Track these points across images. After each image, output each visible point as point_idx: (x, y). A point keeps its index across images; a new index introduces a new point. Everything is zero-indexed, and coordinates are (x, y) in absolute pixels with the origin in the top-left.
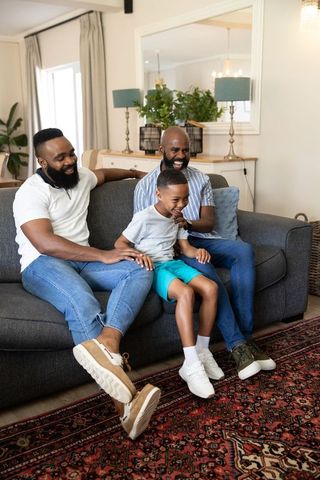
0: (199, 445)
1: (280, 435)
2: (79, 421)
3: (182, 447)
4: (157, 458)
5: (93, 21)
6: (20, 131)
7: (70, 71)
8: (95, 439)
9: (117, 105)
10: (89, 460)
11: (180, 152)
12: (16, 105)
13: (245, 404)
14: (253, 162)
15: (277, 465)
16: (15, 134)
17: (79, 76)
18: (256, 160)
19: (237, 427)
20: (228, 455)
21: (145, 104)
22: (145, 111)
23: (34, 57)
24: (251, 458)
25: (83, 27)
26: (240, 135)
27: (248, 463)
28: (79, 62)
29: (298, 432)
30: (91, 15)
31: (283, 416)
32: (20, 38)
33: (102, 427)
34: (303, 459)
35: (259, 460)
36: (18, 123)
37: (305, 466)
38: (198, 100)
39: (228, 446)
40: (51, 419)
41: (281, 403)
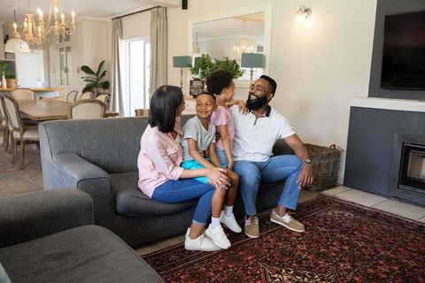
0: (245, 270)
1: (291, 264)
2: (173, 257)
3: (236, 271)
4: (222, 276)
5: (160, 12)
6: (105, 79)
7: (142, 42)
8: (184, 267)
9: (175, 66)
10: (183, 277)
12: (103, 62)
13: (269, 249)
15: (290, 279)
16: (101, 81)
17: (148, 46)
19: (266, 260)
20: (263, 275)
21: (193, 66)
22: (195, 71)
23: (118, 31)
24: (276, 276)
25: (153, 16)
27: (274, 278)
28: (149, 37)
29: (301, 263)
30: (160, 9)
31: (291, 255)
32: (109, 19)
33: (187, 260)
34: (305, 276)
35: (280, 277)
36: (104, 74)
37: (306, 279)
38: (229, 65)
39: (262, 270)
40: (155, 256)
41: (289, 248)
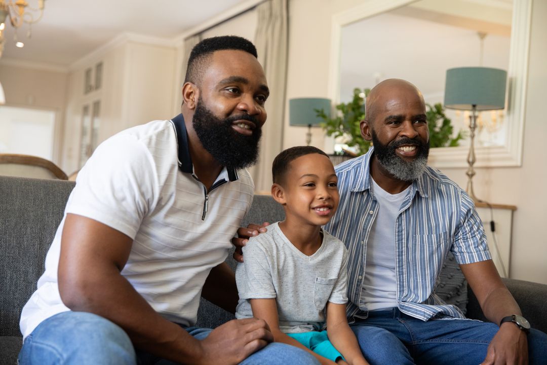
11: (407, 124)
14: (508, 214)
18: (513, 209)
26: (488, 168)
30: (274, 2)
